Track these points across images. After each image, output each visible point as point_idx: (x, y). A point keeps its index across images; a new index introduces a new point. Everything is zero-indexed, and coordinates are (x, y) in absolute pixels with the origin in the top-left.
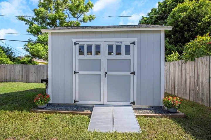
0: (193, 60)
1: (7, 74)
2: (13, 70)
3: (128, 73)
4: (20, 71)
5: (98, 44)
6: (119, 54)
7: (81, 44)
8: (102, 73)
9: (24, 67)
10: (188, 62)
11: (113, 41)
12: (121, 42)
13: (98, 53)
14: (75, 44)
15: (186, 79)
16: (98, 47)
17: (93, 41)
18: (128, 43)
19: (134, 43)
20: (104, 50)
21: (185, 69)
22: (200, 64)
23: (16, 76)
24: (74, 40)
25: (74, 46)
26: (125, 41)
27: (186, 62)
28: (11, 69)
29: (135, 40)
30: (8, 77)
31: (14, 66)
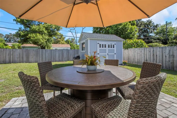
0: (128, 49)
1: (5, 57)
2: (12, 53)
3: (114, 54)
4: (20, 54)
5: (105, 44)
6: (111, 47)
7: (100, 44)
8: (106, 54)
9: (24, 51)
10: (126, 50)
11: (110, 43)
12: (112, 43)
13: (105, 47)
14: (98, 43)
15: (125, 56)
16: (105, 45)
17: (104, 43)
18: (114, 44)
19: (115, 44)
20: (107, 46)
21: (125, 52)
22: (129, 51)
23: (16, 58)
24: (98, 42)
25: (98, 44)
26: (113, 43)
27: (125, 50)
28: (11, 53)
29: (116, 43)
30: (7, 60)
31: (14, 50)
